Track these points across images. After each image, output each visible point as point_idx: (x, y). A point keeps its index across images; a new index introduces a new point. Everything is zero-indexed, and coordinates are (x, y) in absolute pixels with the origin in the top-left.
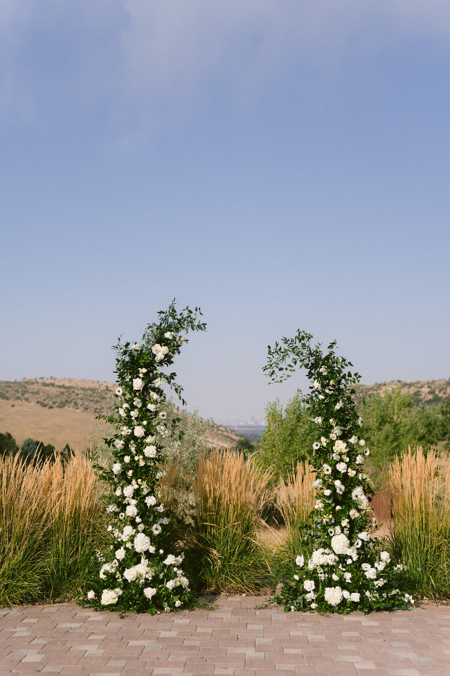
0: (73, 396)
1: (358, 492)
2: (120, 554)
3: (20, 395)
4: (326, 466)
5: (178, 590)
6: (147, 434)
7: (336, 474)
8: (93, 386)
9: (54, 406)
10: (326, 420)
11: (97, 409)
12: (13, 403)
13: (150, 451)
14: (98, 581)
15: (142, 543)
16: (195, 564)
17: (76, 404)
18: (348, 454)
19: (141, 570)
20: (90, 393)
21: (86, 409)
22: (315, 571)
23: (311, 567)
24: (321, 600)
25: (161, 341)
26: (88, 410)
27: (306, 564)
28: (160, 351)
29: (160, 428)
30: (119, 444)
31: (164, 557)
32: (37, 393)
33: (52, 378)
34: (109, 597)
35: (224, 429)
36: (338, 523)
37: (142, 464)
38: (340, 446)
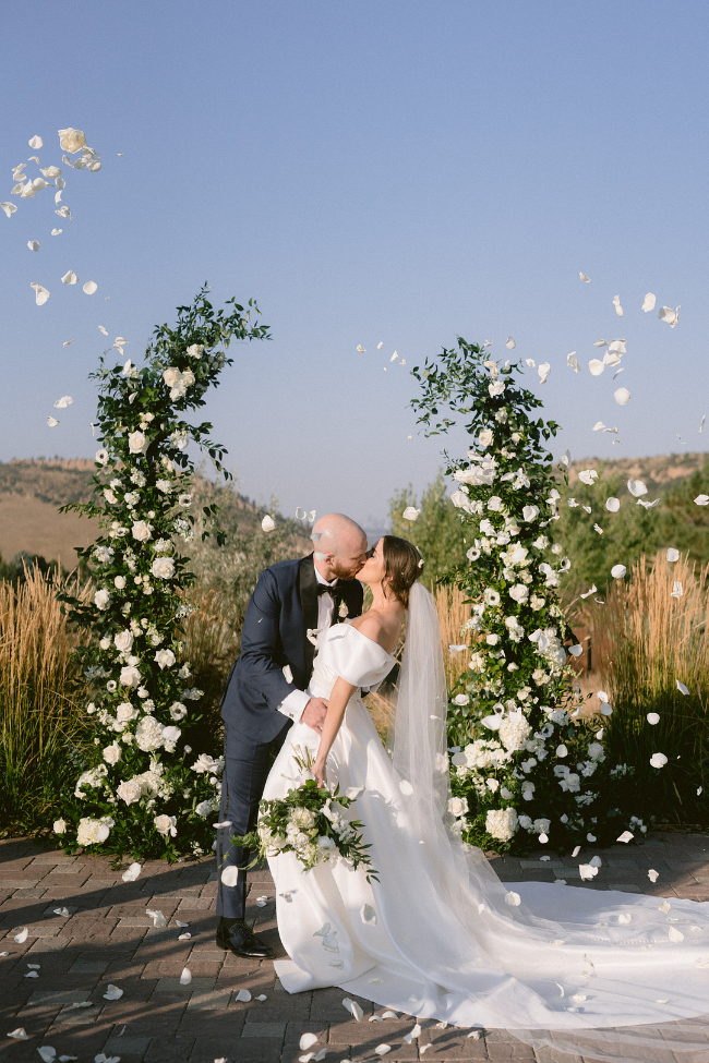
2: (112, 754)
4: (490, 591)
6: (156, 535)
7: (508, 605)
9: (61, 501)
13: (162, 567)
14: (74, 802)
15: (151, 735)
18: (531, 569)
19: (150, 782)
22: (469, 780)
23: (461, 773)
24: (479, 832)
25: (181, 362)
28: (177, 382)
29: (182, 524)
30: (104, 554)
31: (192, 759)
33: (56, 457)
34: (93, 831)
36: (510, 694)
37: (148, 590)
38: (517, 555)
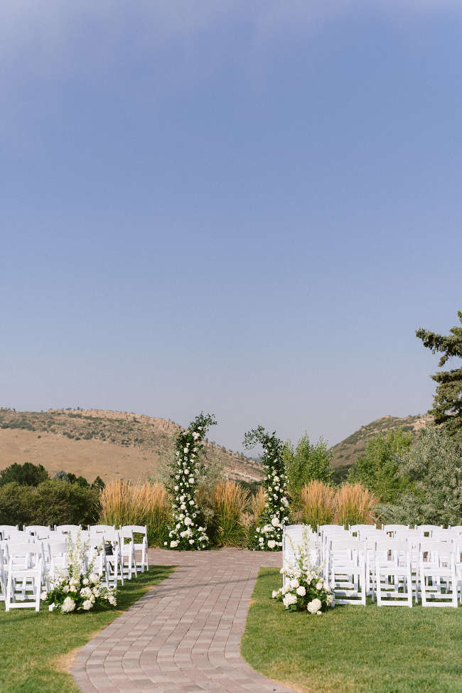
0: (100, 427)
1: (284, 500)
2: (178, 526)
3: (46, 426)
4: (270, 488)
5: (204, 542)
6: (190, 473)
7: (274, 491)
8: (120, 417)
9: (81, 437)
10: (270, 467)
11: (124, 440)
12: (40, 434)
13: (191, 481)
14: (169, 538)
15: (188, 521)
16: (211, 532)
17: (103, 436)
18: (280, 482)
19: (188, 533)
20: (117, 424)
21: (113, 441)
22: (264, 534)
23: (262, 532)
24: (266, 546)
25: (196, 430)
26: (116, 442)
27: (260, 531)
28: (196, 435)
29: (196, 470)
30: (178, 477)
31: (198, 528)
32: (64, 424)
33: (78, 409)
34: (174, 544)
35: (254, 462)
36: (275, 513)
37: (188, 486)
38: (276, 479)
